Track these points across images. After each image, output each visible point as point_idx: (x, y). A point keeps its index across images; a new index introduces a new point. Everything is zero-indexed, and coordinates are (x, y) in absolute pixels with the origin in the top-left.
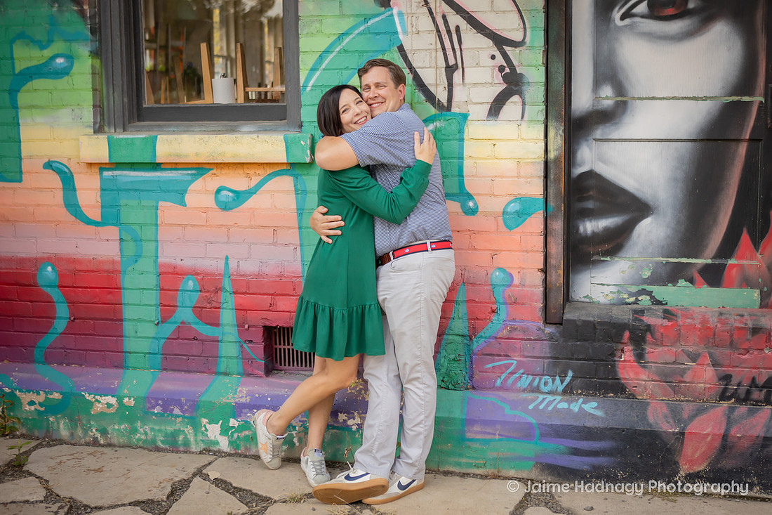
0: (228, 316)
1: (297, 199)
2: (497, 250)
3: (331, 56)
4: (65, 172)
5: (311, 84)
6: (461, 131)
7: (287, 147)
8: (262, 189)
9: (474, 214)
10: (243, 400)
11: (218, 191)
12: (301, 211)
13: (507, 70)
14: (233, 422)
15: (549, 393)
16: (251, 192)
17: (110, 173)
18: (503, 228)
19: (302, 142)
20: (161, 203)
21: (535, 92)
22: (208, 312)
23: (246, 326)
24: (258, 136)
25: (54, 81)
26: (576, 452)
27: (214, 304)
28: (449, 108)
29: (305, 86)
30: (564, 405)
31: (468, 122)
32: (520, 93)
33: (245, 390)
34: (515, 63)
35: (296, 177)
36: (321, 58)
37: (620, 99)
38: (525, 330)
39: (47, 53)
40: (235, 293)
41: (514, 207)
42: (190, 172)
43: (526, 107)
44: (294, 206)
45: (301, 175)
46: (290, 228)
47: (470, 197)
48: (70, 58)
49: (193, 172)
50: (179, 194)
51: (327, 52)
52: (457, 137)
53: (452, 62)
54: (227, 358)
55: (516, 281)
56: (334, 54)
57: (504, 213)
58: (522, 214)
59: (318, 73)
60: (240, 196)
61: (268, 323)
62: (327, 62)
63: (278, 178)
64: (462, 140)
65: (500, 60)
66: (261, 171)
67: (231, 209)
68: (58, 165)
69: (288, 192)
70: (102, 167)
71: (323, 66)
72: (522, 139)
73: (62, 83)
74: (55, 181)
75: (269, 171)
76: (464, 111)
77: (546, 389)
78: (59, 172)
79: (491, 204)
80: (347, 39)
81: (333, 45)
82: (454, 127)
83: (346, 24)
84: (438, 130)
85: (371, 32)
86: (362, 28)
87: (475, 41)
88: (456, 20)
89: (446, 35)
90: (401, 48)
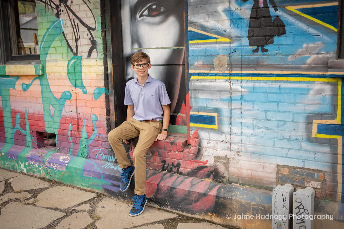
0: (28, 127)
1: (41, 87)
2: (92, 107)
3: (46, 37)
5: (41, 47)
6: (81, 63)
7: (35, 69)
8: (33, 84)
9: (86, 94)
10: (28, 156)
11: (23, 84)
12: (42, 92)
13: (92, 39)
14: (26, 164)
15: (111, 162)
16: (30, 85)
18: (94, 99)
19: (39, 67)
20: (10, 88)
21: (100, 47)
22: (23, 126)
23: (32, 131)
26: (114, 185)
27: (24, 123)
28: (77, 54)
30: (113, 167)
31: (83, 59)
32: (96, 48)
33: (30, 153)
34: (94, 37)
35: (40, 80)
36: (44, 37)
37: (140, 49)
38: (102, 138)
40: (29, 119)
41: (97, 91)
43: (98, 53)
44: (40, 90)
46: (40, 97)
47: (84, 87)
49: (16, 78)
50: (14, 85)
51: (45, 35)
52: (80, 65)
53: (77, 37)
54: (28, 141)
55: (99, 119)
57: (94, 93)
58: (99, 94)
59: (43, 43)
60: (28, 86)
61: (37, 130)
62: (45, 39)
63: (36, 80)
65: (90, 36)
66: (32, 78)
67: (26, 91)
69: (38, 85)
71: (44, 41)
72: (97, 65)
76: (81, 55)
77: (110, 160)
79: (90, 90)
80: (49, 30)
81: (46, 33)
82: (79, 61)
83: (48, 25)
84: (74, 62)
85: (55, 27)
86: (53, 26)
87: (82, 29)
88: (77, 21)
89: (75, 27)
90: (63, 33)
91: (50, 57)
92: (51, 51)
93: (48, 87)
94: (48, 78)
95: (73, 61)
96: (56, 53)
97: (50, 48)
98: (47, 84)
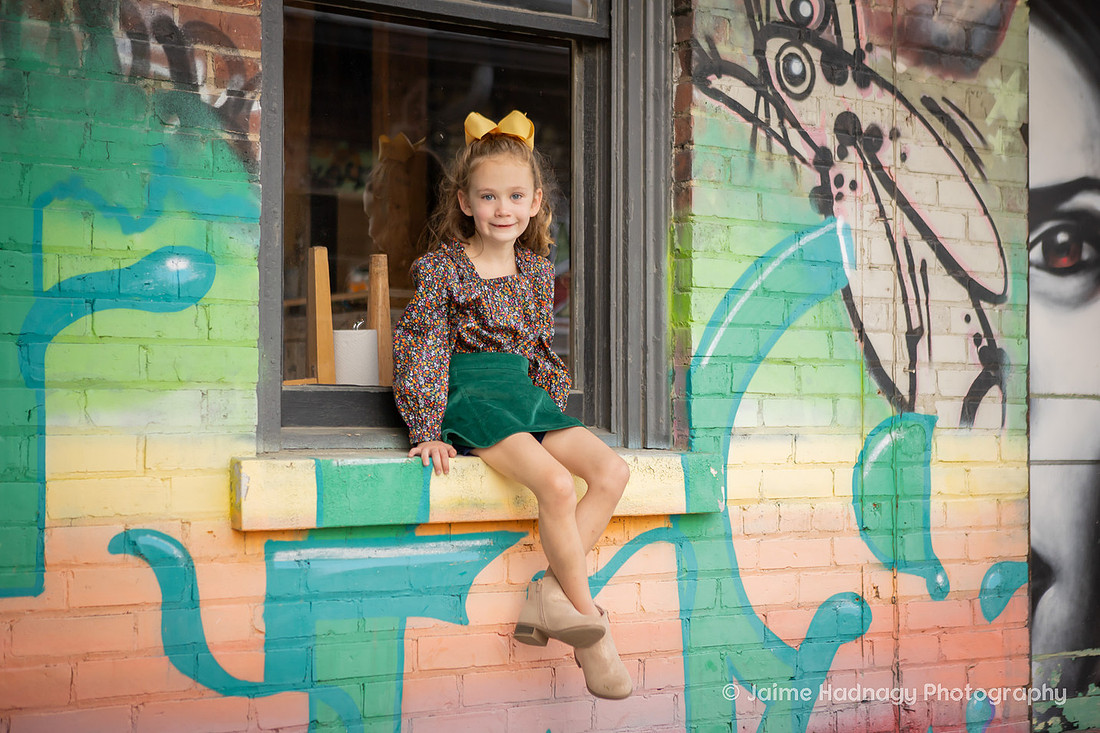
1: (681, 589)
2: (973, 660)
3: (743, 299)
4: (173, 559)
5: (709, 353)
6: (927, 448)
7: (687, 482)
8: (620, 572)
9: (942, 598)
12: (686, 615)
13: (985, 342)
16: (598, 582)
17: (292, 555)
18: (981, 619)
19: (712, 470)
20: (412, 622)
21: (1017, 379)
24: (636, 459)
25: (160, 316)
28: (911, 407)
29: (699, 356)
31: (936, 432)
32: (1000, 382)
34: (994, 330)
35: (680, 543)
36: (727, 301)
39: (144, 242)
41: (994, 580)
42: (478, 543)
43: (1008, 406)
44: (675, 605)
45: (687, 539)
46: (667, 653)
47: (938, 566)
48: (205, 260)
49: (485, 542)
50: (452, 596)
51: (737, 290)
52: (922, 458)
53: (916, 324)
55: (999, 713)
56: (747, 295)
57: (983, 591)
58: (1003, 591)
59: (721, 331)
62: (735, 309)
63: (648, 549)
64: (927, 463)
65: (976, 326)
66: (618, 535)
68: (154, 541)
69: (666, 576)
70: (274, 538)
71: (730, 319)
72: (1003, 461)
73: (181, 322)
74: (143, 584)
75: (635, 531)
76: (931, 412)
78: (155, 559)
79: (965, 577)
80: (769, 270)
81: (746, 277)
82: (918, 439)
83: (767, 239)
84: (896, 446)
85: (806, 259)
86: (792, 250)
87: (945, 290)
88: (922, 250)
89: (908, 274)
90: (847, 293)
91: (760, 411)
92: (764, 378)
93: (727, 582)
94: (735, 529)
95: (886, 441)
96: (799, 394)
97: (762, 366)
98: (726, 565)
